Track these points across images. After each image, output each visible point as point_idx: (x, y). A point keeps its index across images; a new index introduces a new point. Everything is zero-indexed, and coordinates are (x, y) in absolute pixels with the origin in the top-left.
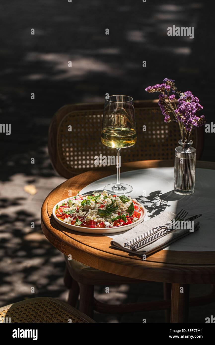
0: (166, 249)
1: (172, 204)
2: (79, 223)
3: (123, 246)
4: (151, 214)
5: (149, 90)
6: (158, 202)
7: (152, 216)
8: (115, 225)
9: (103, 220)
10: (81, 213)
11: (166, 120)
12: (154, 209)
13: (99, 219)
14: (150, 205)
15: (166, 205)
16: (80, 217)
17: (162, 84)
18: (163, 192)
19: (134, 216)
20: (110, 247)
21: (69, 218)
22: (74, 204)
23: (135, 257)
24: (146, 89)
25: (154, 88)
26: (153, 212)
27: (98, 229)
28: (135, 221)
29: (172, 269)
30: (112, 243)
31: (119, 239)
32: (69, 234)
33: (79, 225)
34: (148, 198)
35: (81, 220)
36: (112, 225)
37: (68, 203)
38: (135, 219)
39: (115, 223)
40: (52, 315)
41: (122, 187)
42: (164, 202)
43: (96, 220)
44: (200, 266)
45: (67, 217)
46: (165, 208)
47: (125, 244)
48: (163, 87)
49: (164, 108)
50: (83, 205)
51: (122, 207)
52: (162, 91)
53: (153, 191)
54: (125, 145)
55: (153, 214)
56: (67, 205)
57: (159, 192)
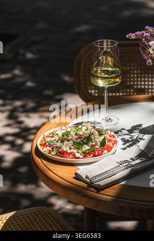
0: (123, 183)
1: (147, 137)
2: (54, 153)
3: (84, 178)
4: (125, 146)
5: (130, 37)
6: (136, 135)
7: (124, 149)
8: (85, 156)
9: (75, 151)
10: (59, 144)
11: (148, 63)
12: (130, 141)
13: (72, 150)
14: (127, 137)
15: (141, 139)
16: (57, 147)
17: (142, 32)
18: (144, 126)
19: (105, 149)
20: (74, 178)
21: (48, 147)
22: (57, 134)
23: (92, 189)
24: (127, 36)
25: (135, 35)
26: (128, 144)
27: (69, 159)
28: (104, 154)
29: (121, 204)
30: (76, 174)
31: (83, 171)
32: (45, 162)
33: (54, 154)
34: (128, 131)
35: (57, 150)
36: (81, 157)
37: (52, 133)
38: (105, 151)
39: (86, 154)
40: (44, 224)
41: (110, 119)
42: (141, 136)
43: (69, 151)
44: (147, 203)
45: (47, 146)
46: (139, 142)
47: (87, 176)
48: (143, 34)
49: (145, 53)
50: (63, 136)
51: (97, 140)
52: (143, 38)
53: (135, 125)
54: (112, 84)
55: (127, 147)
56: (51, 135)
57: (140, 125)
